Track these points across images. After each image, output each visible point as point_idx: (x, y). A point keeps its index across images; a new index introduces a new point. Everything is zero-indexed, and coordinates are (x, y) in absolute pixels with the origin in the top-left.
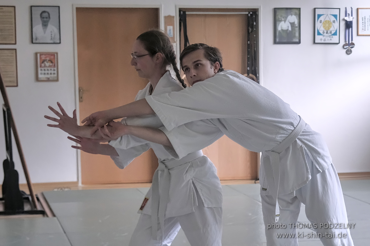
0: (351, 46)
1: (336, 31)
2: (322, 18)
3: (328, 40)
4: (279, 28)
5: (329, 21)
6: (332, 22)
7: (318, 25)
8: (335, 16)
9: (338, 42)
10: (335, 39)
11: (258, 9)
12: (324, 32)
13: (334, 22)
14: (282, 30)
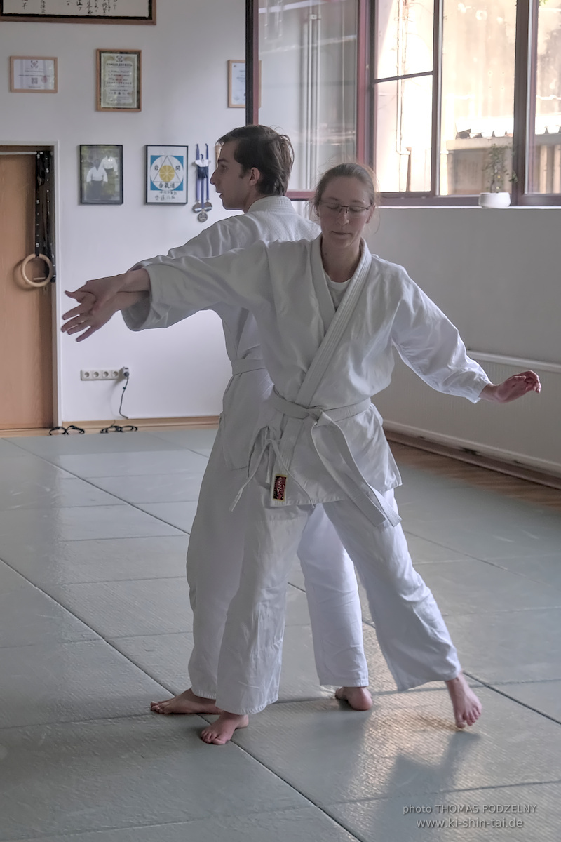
0: (206, 209)
1: (182, 183)
2: (157, 162)
3: (169, 198)
4: (88, 179)
5: (169, 167)
6: (175, 168)
7: (152, 173)
8: (180, 159)
9: (185, 202)
10: (180, 196)
11: (53, 147)
12: (161, 186)
13: (178, 168)
14: (93, 181)
